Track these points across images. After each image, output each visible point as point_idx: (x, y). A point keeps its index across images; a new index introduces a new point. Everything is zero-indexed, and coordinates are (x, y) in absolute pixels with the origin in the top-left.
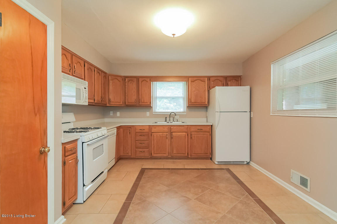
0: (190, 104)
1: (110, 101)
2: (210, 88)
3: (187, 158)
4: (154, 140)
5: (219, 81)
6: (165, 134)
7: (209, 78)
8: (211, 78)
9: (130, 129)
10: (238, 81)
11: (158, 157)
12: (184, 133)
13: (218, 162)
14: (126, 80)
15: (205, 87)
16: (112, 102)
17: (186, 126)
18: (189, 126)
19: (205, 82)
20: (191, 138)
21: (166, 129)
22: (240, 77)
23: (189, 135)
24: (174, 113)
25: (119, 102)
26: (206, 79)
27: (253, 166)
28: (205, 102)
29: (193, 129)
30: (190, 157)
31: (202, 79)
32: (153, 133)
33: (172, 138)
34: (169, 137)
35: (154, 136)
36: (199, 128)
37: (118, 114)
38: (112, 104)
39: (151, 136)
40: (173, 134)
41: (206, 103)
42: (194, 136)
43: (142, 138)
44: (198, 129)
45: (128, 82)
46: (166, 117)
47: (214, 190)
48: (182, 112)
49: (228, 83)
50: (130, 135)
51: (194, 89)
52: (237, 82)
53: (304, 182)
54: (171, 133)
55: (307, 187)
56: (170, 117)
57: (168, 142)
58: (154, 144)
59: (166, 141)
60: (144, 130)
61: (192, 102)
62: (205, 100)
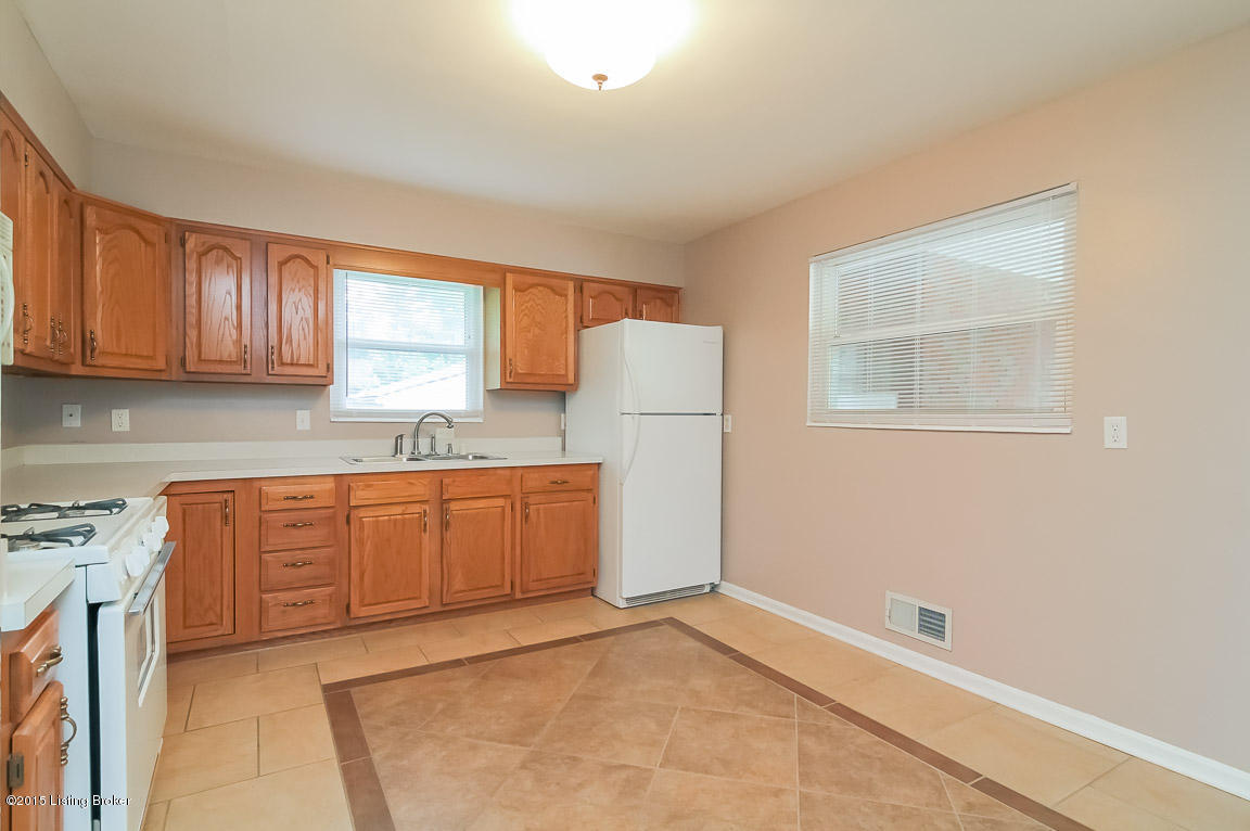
0: (508, 380)
1: (93, 350)
2: (581, 322)
3: (508, 602)
4: (361, 542)
5: (613, 299)
6: (417, 508)
7: (581, 283)
8: (585, 285)
9: (229, 496)
10: (671, 306)
11: (375, 620)
12: (500, 502)
13: (627, 599)
14: (190, 245)
15: (566, 317)
16: (103, 353)
17: (508, 472)
18: (519, 473)
19: (566, 296)
20: (527, 517)
21: (421, 489)
22: (675, 291)
23: (518, 506)
24: (443, 416)
25: (147, 357)
26: (571, 285)
27: (734, 596)
28: (566, 376)
29: (533, 482)
30: (518, 595)
31: (554, 282)
32: (356, 512)
33: (445, 525)
34: (432, 521)
35: (362, 524)
36: (558, 476)
37: (121, 419)
38: (107, 363)
39: (346, 528)
40: (454, 506)
41: (571, 379)
42: (538, 510)
43: (301, 537)
44: (553, 483)
45: (201, 255)
46: (401, 436)
47: (694, 710)
48: (467, 414)
49: (641, 311)
50: (228, 529)
51: (526, 321)
52: (669, 309)
53: (932, 623)
54: (444, 502)
55: (943, 639)
56: (416, 435)
57: (429, 543)
58: (360, 564)
59: (420, 538)
60: (312, 497)
61: (517, 374)
62: (566, 366)
